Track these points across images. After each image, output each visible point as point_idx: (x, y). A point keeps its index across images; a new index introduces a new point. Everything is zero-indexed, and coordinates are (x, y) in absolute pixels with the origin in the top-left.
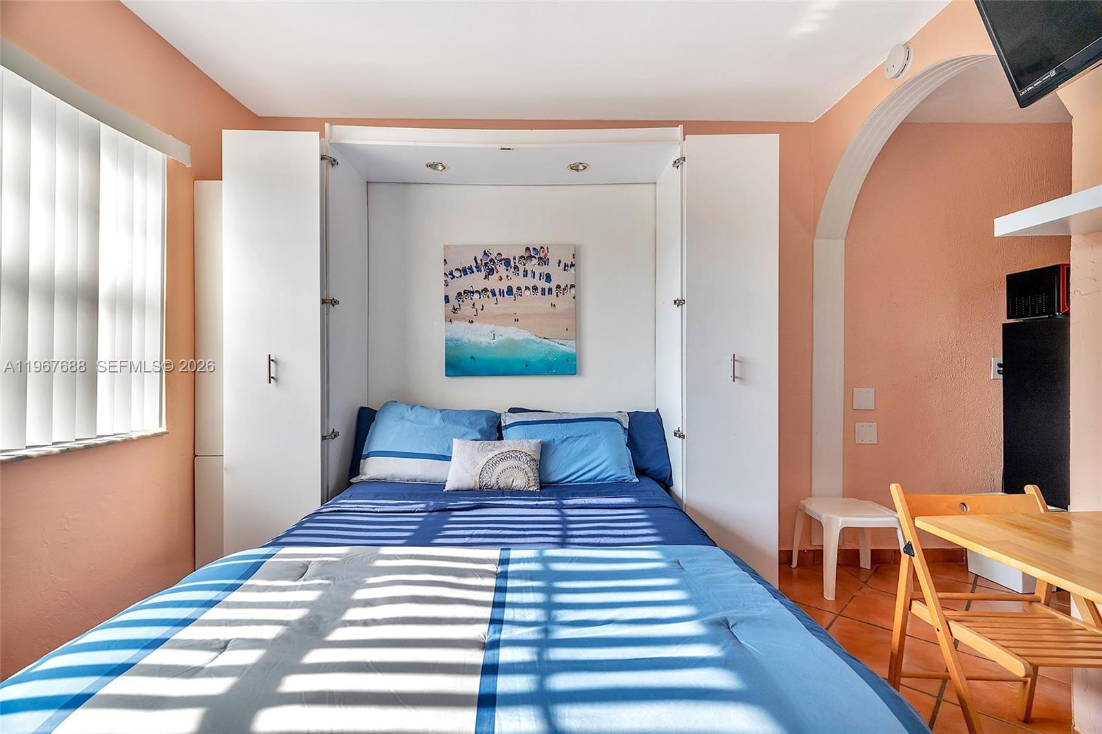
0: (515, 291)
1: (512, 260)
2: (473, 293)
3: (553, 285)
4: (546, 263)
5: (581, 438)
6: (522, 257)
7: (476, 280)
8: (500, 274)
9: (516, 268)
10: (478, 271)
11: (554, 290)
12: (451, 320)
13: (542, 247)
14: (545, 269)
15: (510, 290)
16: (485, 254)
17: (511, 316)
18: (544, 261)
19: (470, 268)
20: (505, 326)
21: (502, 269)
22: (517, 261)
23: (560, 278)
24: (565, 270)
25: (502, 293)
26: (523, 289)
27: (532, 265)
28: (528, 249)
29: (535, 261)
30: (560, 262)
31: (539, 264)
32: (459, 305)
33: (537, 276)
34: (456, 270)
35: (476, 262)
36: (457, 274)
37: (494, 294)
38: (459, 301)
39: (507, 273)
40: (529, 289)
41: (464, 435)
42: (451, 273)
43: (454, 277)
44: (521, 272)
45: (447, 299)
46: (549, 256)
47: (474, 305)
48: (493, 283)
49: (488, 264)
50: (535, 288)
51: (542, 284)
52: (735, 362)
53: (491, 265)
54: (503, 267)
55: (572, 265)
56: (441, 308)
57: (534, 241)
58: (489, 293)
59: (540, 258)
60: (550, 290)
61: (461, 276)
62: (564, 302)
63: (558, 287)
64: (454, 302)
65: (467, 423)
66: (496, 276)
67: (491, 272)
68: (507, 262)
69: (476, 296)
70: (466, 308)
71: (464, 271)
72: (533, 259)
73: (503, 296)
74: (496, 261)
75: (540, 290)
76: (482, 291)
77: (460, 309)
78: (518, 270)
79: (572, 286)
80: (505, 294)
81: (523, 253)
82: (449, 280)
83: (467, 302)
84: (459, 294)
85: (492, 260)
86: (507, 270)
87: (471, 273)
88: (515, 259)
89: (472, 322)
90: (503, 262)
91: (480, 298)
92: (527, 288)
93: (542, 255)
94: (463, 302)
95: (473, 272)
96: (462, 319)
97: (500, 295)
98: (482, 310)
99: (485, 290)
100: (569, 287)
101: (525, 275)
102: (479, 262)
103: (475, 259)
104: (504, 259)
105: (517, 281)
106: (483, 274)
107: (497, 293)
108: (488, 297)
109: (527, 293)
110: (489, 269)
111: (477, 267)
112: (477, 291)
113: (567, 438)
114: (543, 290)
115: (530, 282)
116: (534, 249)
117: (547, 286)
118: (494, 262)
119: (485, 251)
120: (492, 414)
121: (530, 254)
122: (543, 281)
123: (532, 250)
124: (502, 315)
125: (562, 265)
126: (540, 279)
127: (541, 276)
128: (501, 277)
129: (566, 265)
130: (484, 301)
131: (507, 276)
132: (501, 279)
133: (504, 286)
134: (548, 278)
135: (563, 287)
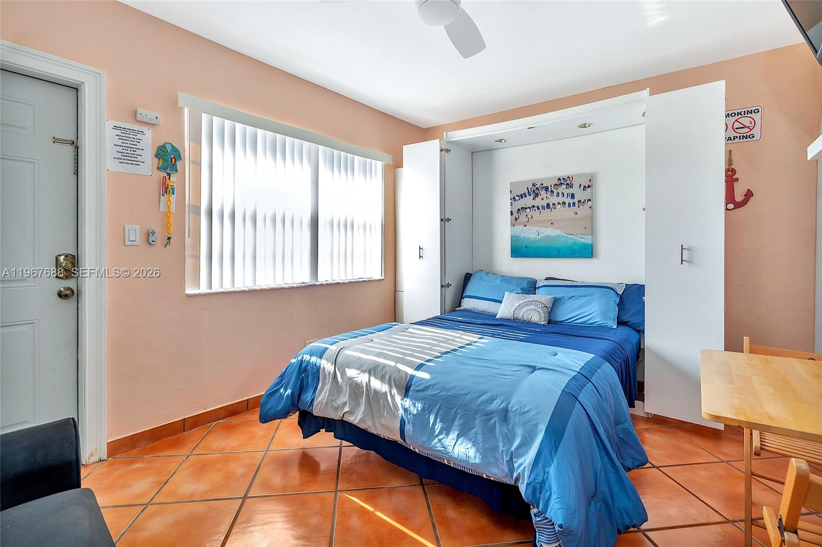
0: (551, 206)
1: (549, 187)
2: (526, 208)
3: (576, 200)
4: (571, 186)
6: (556, 185)
7: (528, 201)
8: (542, 196)
9: (552, 192)
10: (529, 196)
11: (576, 203)
12: (514, 225)
13: (568, 177)
14: (570, 191)
15: (548, 205)
16: (533, 185)
17: (549, 221)
18: (570, 186)
19: (525, 194)
20: (545, 227)
21: (543, 193)
22: (552, 188)
23: (580, 195)
24: (584, 190)
25: (543, 208)
26: (556, 204)
27: (563, 189)
28: (559, 179)
29: (564, 186)
30: (581, 185)
31: (566, 188)
32: (519, 216)
33: (566, 195)
34: (517, 196)
35: (528, 191)
36: (517, 198)
37: (538, 208)
39: (546, 195)
42: (514, 198)
43: (515, 200)
44: (555, 194)
45: (512, 213)
46: (573, 182)
47: (527, 216)
48: (538, 202)
49: (535, 190)
50: (564, 203)
51: (569, 200)
52: (683, 250)
53: (536, 192)
54: (544, 192)
55: (589, 186)
57: (563, 173)
58: (536, 208)
59: (567, 184)
60: (574, 203)
61: (519, 199)
62: (583, 211)
63: (579, 201)
64: (515, 214)
67: (537, 195)
68: (547, 189)
69: (528, 210)
70: (523, 218)
71: (521, 196)
72: (563, 185)
75: (567, 204)
76: (531, 207)
77: (519, 218)
79: (589, 200)
80: (545, 208)
81: (556, 182)
82: (513, 202)
83: (524, 214)
84: (519, 210)
85: (537, 188)
86: (546, 193)
88: (551, 186)
89: (526, 226)
90: (544, 188)
92: (559, 203)
93: (569, 182)
94: (521, 214)
95: (526, 196)
96: (521, 224)
98: (532, 218)
99: (533, 206)
100: (587, 201)
101: (558, 195)
102: (530, 190)
103: (528, 189)
105: (553, 200)
106: (532, 196)
107: (541, 208)
108: (535, 210)
109: (559, 206)
111: (529, 193)
112: (529, 208)
113: (572, 297)
114: (569, 204)
115: (561, 199)
116: (563, 179)
117: (571, 201)
118: (539, 189)
119: (533, 183)
120: (532, 280)
121: (561, 182)
122: (569, 198)
123: (562, 179)
124: (544, 221)
125: (582, 187)
126: (567, 197)
127: (568, 195)
129: (585, 187)
131: (547, 197)
132: (543, 199)
133: (544, 203)
134: (573, 196)
135: (582, 201)
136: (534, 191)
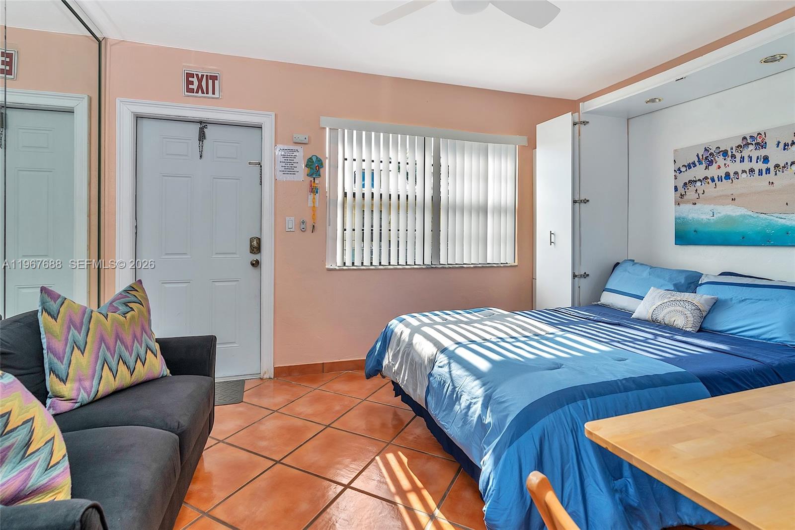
0: (732, 176)
1: (729, 151)
2: (696, 181)
3: (771, 165)
4: (764, 147)
5: (761, 302)
7: (699, 172)
8: (718, 164)
9: (733, 156)
10: (700, 164)
11: (772, 169)
12: (679, 204)
13: (759, 134)
14: (762, 152)
15: (727, 176)
16: (706, 150)
17: (729, 196)
18: (762, 145)
19: (694, 163)
20: (723, 205)
21: (720, 160)
22: (734, 151)
23: (777, 158)
24: (785, 149)
25: (720, 179)
26: (740, 173)
27: (750, 151)
28: (744, 138)
29: (751, 147)
30: (779, 143)
31: (755, 149)
32: (685, 192)
33: (754, 159)
34: (683, 166)
35: (698, 158)
36: (683, 169)
37: (713, 180)
38: (685, 189)
39: (725, 162)
40: (746, 172)
41: (662, 286)
42: (679, 169)
43: (681, 172)
44: (738, 159)
45: (676, 189)
46: (766, 140)
47: (696, 191)
48: (713, 171)
49: (708, 158)
50: (752, 171)
51: (762, 166)
53: (710, 158)
54: (721, 157)
55: (793, 143)
56: (671, 195)
57: (751, 129)
58: (710, 181)
59: (758, 144)
60: (768, 171)
62: (783, 179)
63: (777, 166)
64: (681, 190)
65: (667, 278)
66: (715, 165)
67: (711, 163)
68: (725, 153)
69: (699, 184)
70: (691, 194)
71: (689, 166)
72: (750, 146)
73: (722, 181)
74: (715, 154)
75: (757, 172)
76: (703, 179)
77: (686, 195)
78: (735, 158)
79: (793, 163)
80: (723, 178)
81: (740, 142)
82: (677, 174)
83: (692, 188)
84: (685, 184)
85: (711, 154)
86: (725, 159)
87: (694, 167)
88: (732, 149)
89: (695, 204)
90: (721, 153)
91: (701, 185)
92: (744, 171)
93: (759, 140)
94: (688, 189)
95: (696, 166)
96: (688, 202)
97: (719, 181)
98: (703, 194)
99: (706, 178)
100: (789, 164)
101: (742, 160)
102: (701, 157)
103: (698, 156)
104: (722, 151)
106: (704, 165)
107: (716, 179)
108: (708, 183)
109: (744, 175)
110: (709, 161)
111: (699, 161)
112: (699, 180)
113: (745, 299)
114: (760, 171)
115: (747, 166)
116: (751, 137)
117: (764, 167)
118: (714, 155)
119: (705, 148)
121: (746, 142)
122: (760, 163)
123: (748, 138)
124: (721, 196)
125: (781, 145)
126: (757, 162)
127: (758, 158)
128: (719, 166)
129: (785, 145)
130: (705, 186)
131: (725, 165)
132: (719, 167)
133: (722, 172)
134: (766, 159)
135: (782, 165)
136: (706, 158)
